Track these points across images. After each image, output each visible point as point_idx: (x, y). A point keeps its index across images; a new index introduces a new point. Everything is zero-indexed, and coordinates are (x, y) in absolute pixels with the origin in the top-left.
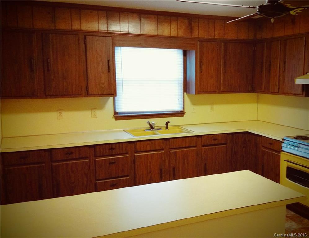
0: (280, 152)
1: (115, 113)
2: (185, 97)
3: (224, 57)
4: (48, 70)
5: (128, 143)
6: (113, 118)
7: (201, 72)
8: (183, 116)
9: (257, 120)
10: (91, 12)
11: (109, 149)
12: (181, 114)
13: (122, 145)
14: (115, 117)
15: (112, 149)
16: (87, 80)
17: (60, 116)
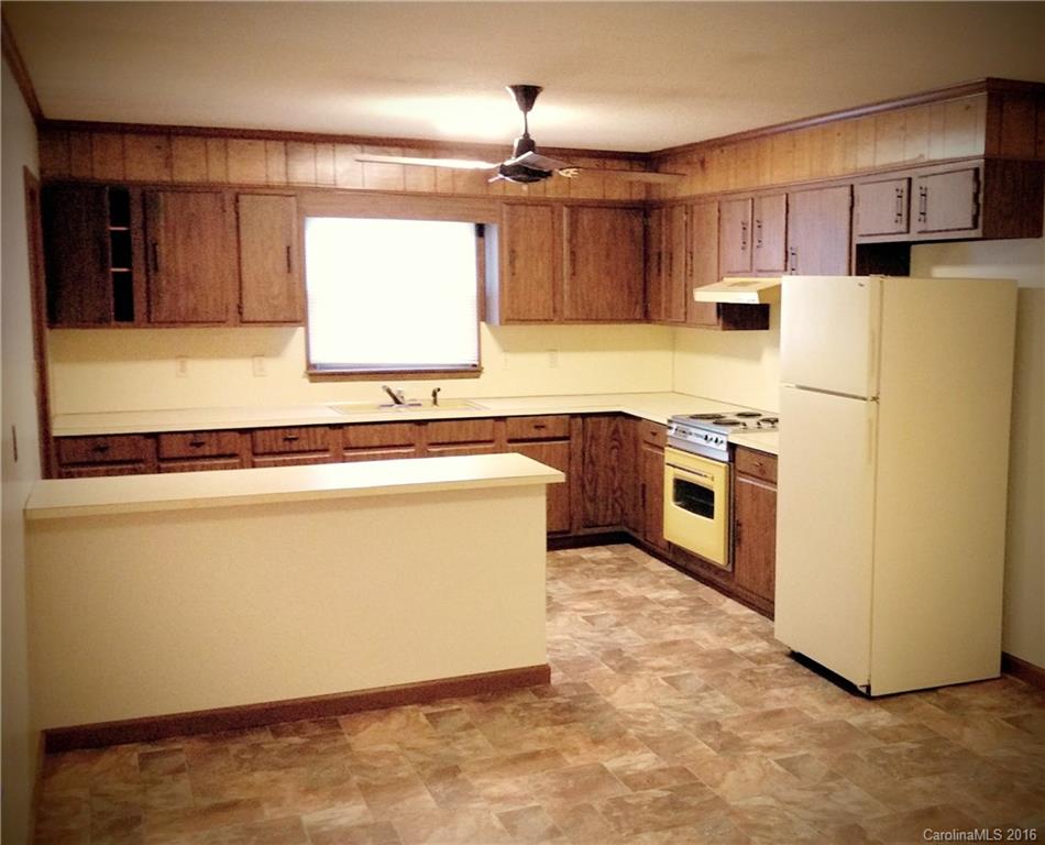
0: (662, 449)
1: (310, 366)
2: (482, 331)
3: (570, 241)
4: (156, 269)
5: (327, 428)
6: (304, 377)
7: (513, 274)
8: (477, 377)
9: (673, 392)
10: (250, 144)
11: (286, 439)
12: (473, 371)
13: (315, 432)
14: (311, 375)
15: (291, 440)
16: (241, 288)
17: (183, 370)
